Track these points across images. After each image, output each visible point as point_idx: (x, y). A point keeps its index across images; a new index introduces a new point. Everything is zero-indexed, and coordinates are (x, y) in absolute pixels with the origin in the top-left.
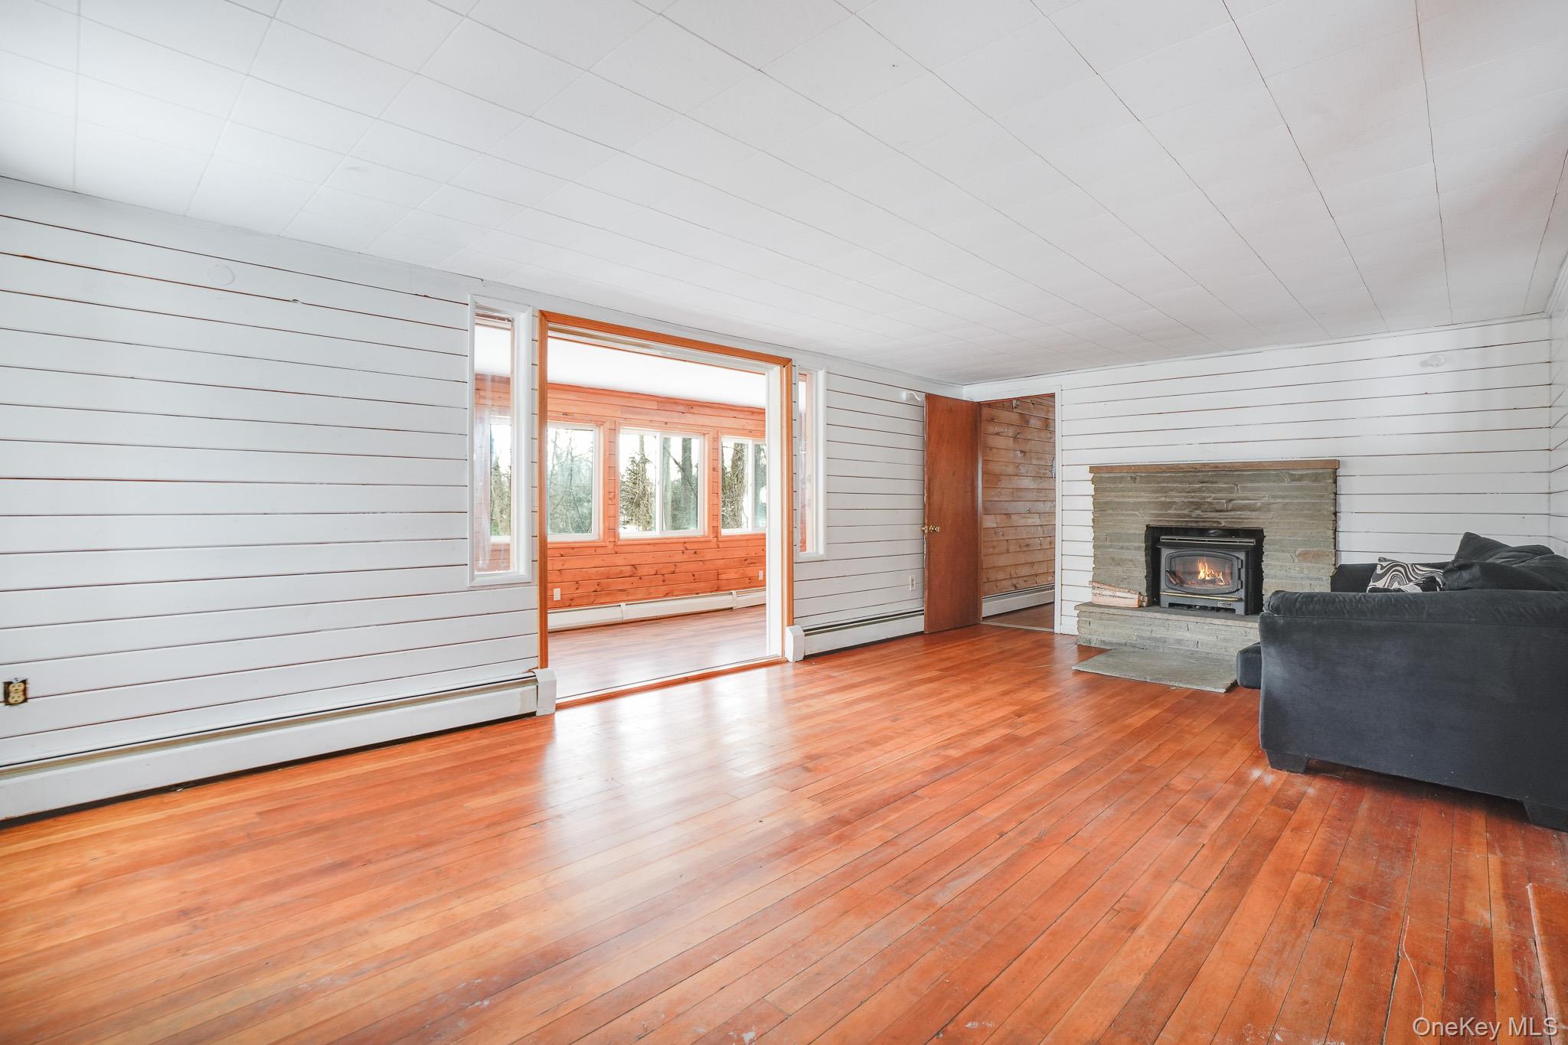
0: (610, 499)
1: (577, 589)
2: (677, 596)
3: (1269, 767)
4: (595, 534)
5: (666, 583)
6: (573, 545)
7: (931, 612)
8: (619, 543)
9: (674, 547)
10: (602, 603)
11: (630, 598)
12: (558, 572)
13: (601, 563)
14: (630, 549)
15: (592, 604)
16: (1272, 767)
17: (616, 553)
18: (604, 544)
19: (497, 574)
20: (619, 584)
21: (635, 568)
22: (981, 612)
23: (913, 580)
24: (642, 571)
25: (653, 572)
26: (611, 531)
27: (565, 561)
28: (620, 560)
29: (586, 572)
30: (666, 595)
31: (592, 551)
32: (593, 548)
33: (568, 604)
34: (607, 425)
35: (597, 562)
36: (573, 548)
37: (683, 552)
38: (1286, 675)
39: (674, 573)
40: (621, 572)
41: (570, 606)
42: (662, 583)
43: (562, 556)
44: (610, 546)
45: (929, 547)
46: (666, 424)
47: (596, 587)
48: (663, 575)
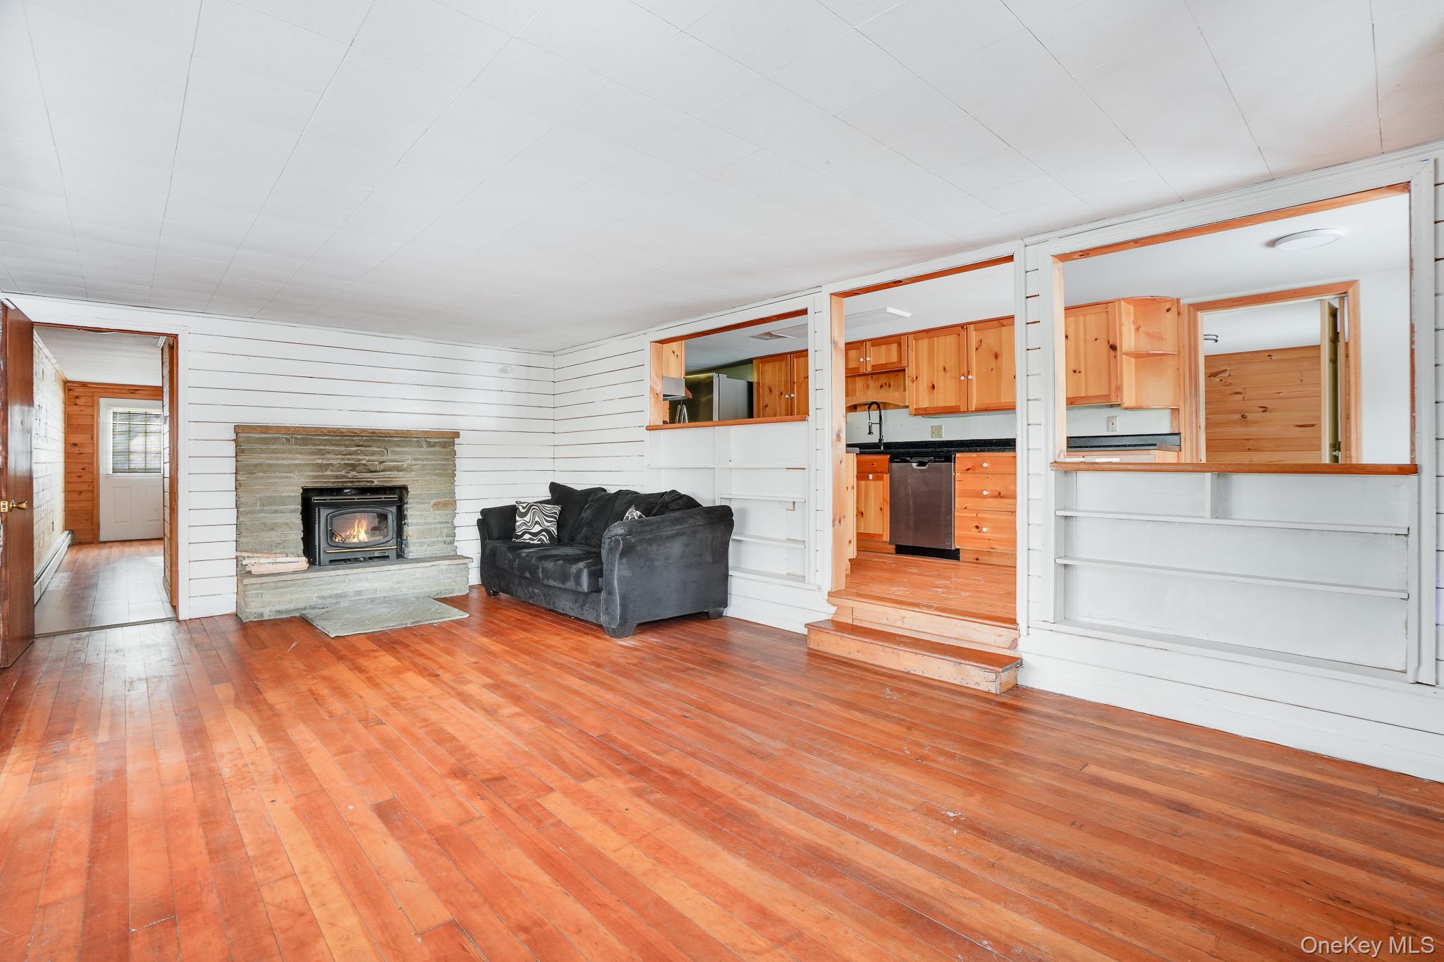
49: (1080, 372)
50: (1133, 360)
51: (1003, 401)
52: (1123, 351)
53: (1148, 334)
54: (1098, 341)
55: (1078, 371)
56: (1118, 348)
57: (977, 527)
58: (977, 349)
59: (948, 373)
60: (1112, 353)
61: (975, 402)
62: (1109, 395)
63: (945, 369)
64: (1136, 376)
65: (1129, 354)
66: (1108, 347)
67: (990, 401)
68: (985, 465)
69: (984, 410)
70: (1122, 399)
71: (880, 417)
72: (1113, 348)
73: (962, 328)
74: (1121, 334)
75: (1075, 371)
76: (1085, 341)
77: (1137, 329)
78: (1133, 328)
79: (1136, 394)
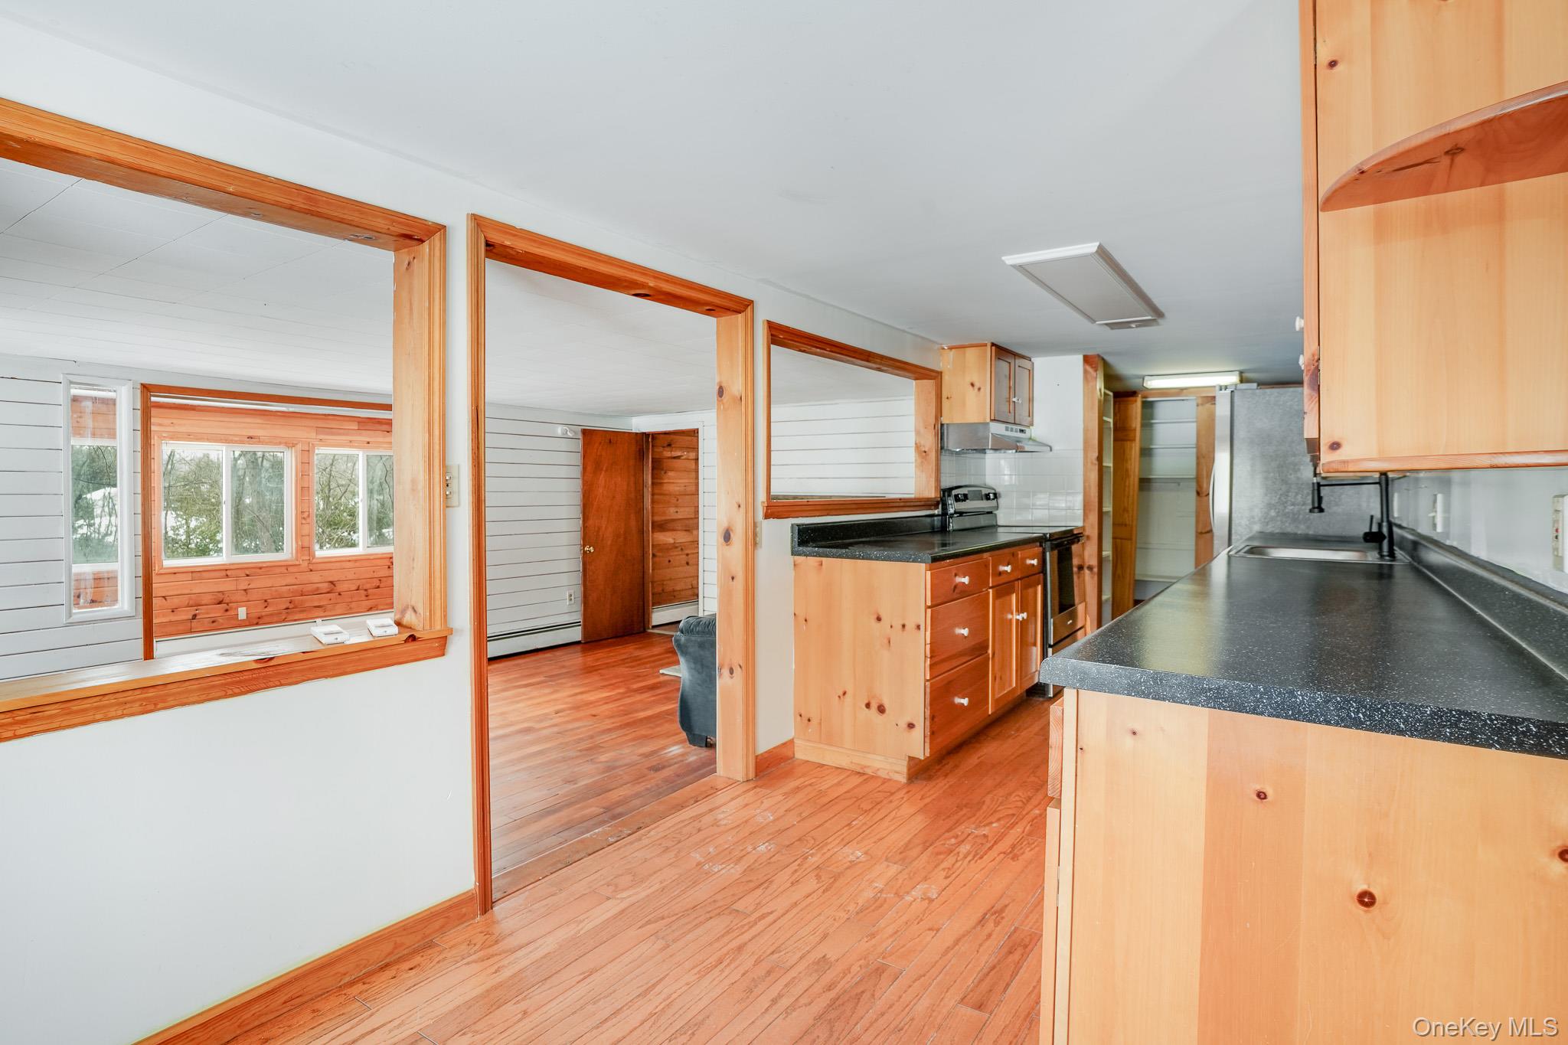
0: (304, 518)
1: (266, 607)
2: (382, 610)
3: (688, 743)
4: (288, 552)
5: (370, 597)
6: (260, 565)
7: (589, 622)
8: (314, 561)
9: (379, 562)
10: (295, 620)
11: (326, 614)
12: (242, 591)
13: (294, 581)
14: (328, 566)
15: (284, 620)
16: (690, 743)
17: (311, 571)
18: (297, 563)
19: (99, 611)
20: (316, 600)
21: (334, 585)
22: (649, 621)
23: (571, 595)
24: (340, 587)
25: (355, 588)
26: (305, 549)
27: (251, 580)
28: (315, 577)
29: (276, 591)
30: (370, 609)
31: (283, 570)
32: (286, 567)
33: (255, 622)
34: (299, 447)
35: (290, 580)
36: (260, 568)
37: (389, 567)
38: (691, 678)
39: (378, 587)
40: (318, 589)
41: (257, 624)
42: (364, 598)
43: (248, 575)
44: (305, 564)
45: (584, 564)
46: (368, 443)
47: (288, 605)
48: (366, 590)
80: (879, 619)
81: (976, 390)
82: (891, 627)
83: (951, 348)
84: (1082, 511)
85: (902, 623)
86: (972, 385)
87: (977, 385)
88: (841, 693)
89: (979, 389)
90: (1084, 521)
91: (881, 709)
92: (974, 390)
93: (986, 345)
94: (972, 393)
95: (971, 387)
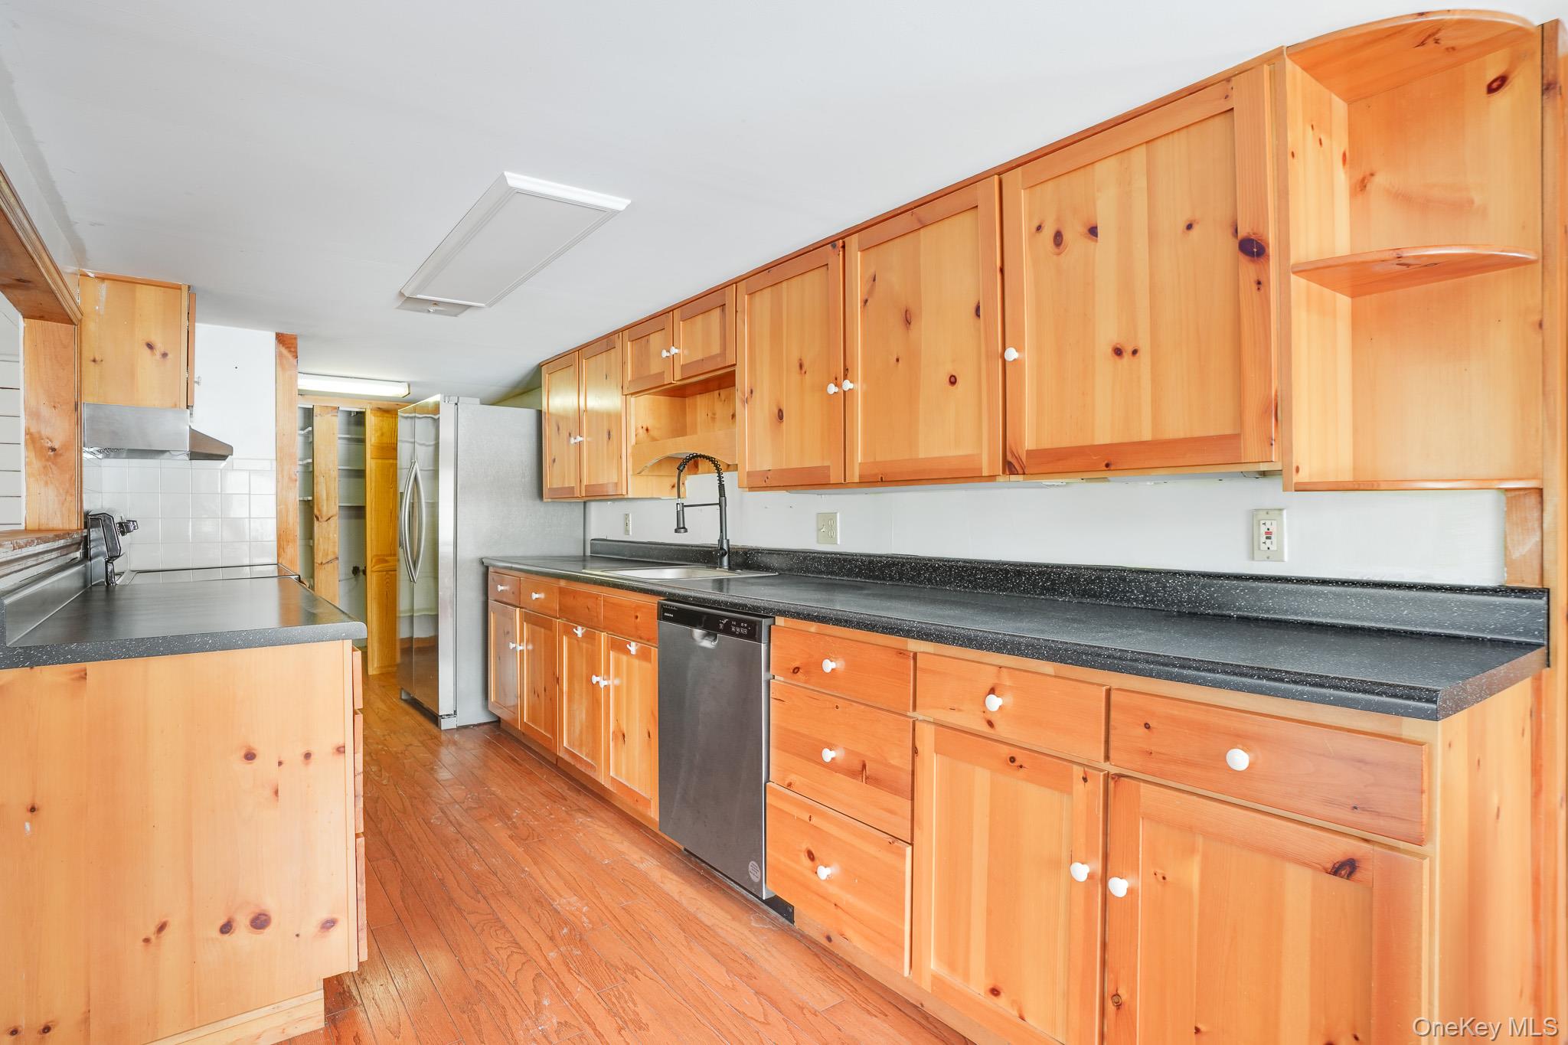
49: (1135, 352)
50: (1343, 302)
51: (922, 455)
52: (1292, 261)
53: (1403, 198)
54: (1196, 229)
55: (1130, 350)
56: (1272, 250)
57: (811, 856)
58: (866, 301)
59: (807, 376)
60: (1248, 270)
61: (859, 458)
62: (1236, 437)
63: (801, 366)
64: (1356, 365)
65: (1320, 271)
66: (1232, 245)
67: (892, 454)
68: (829, 666)
69: (879, 479)
70: (1287, 452)
71: (721, 487)
72: (1252, 248)
73: (834, 246)
74: (1283, 194)
75: (1118, 352)
76: (1152, 236)
77: (1361, 186)
78: (1342, 179)
79: (1356, 430)
80: (250, 756)
81: (158, 356)
82: (280, 763)
83: (103, 279)
84: (276, 543)
85: (304, 750)
86: (150, 346)
87: (160, 347)
88: (150, 931)
89: (165, 355)
90: (279, 555)
91: (260, 922)
92: (153, 354)
93: (179, 288)
94: (147, 362)
95: (148, 351)
